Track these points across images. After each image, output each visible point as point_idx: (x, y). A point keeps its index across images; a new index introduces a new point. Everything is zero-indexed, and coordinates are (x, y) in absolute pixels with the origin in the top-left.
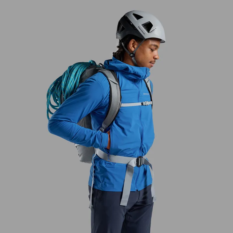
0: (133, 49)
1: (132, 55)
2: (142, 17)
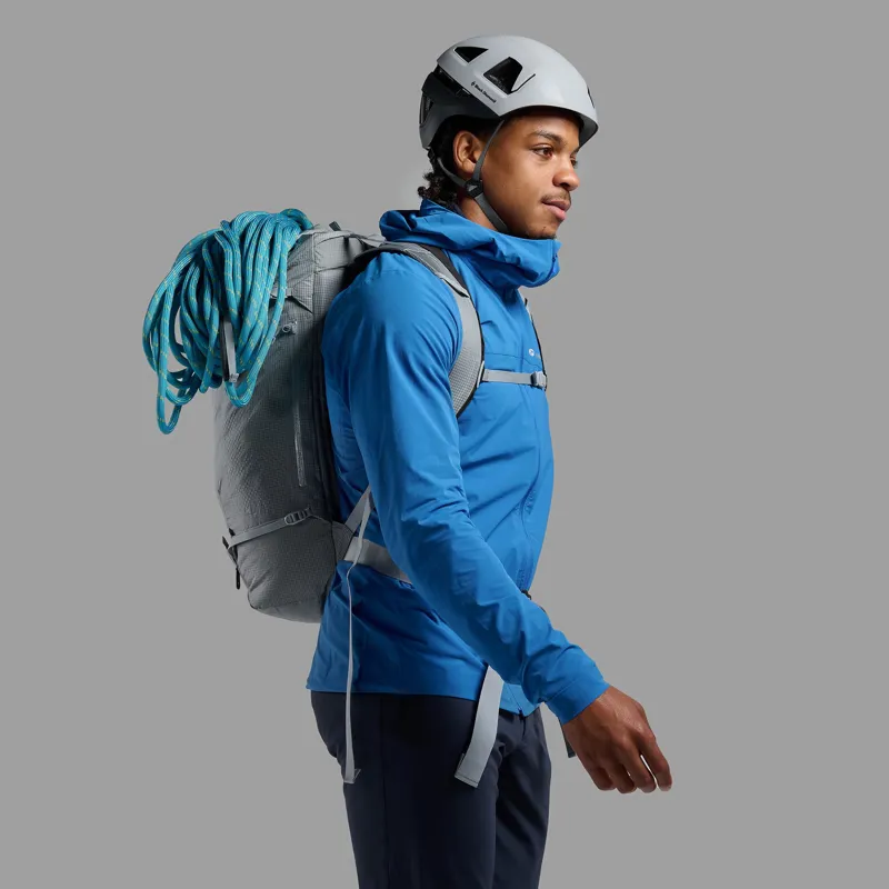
0: (470, 166)
1: (471, 188)
2: (483, 50)
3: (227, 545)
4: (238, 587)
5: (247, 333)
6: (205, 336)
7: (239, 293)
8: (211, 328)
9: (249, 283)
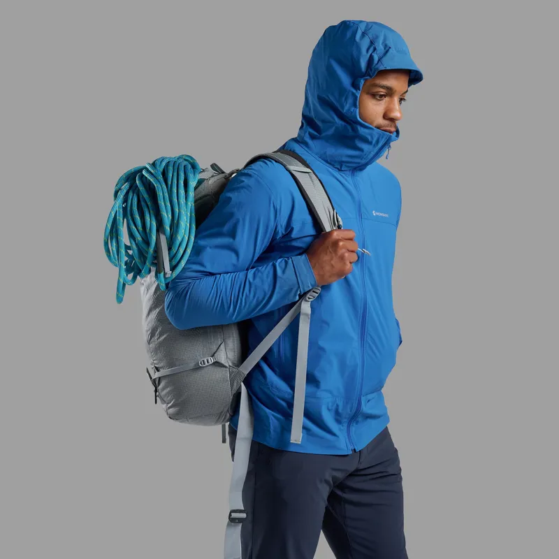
3: (151, 378)
4: (156, 403)
5: (178, 244)
6: (147, 243)
7: (170, 216)
8: (151, 236)
9: (177, 210)
